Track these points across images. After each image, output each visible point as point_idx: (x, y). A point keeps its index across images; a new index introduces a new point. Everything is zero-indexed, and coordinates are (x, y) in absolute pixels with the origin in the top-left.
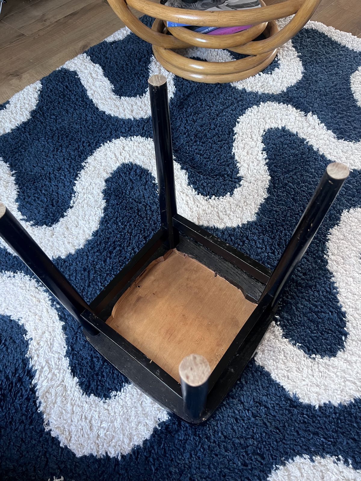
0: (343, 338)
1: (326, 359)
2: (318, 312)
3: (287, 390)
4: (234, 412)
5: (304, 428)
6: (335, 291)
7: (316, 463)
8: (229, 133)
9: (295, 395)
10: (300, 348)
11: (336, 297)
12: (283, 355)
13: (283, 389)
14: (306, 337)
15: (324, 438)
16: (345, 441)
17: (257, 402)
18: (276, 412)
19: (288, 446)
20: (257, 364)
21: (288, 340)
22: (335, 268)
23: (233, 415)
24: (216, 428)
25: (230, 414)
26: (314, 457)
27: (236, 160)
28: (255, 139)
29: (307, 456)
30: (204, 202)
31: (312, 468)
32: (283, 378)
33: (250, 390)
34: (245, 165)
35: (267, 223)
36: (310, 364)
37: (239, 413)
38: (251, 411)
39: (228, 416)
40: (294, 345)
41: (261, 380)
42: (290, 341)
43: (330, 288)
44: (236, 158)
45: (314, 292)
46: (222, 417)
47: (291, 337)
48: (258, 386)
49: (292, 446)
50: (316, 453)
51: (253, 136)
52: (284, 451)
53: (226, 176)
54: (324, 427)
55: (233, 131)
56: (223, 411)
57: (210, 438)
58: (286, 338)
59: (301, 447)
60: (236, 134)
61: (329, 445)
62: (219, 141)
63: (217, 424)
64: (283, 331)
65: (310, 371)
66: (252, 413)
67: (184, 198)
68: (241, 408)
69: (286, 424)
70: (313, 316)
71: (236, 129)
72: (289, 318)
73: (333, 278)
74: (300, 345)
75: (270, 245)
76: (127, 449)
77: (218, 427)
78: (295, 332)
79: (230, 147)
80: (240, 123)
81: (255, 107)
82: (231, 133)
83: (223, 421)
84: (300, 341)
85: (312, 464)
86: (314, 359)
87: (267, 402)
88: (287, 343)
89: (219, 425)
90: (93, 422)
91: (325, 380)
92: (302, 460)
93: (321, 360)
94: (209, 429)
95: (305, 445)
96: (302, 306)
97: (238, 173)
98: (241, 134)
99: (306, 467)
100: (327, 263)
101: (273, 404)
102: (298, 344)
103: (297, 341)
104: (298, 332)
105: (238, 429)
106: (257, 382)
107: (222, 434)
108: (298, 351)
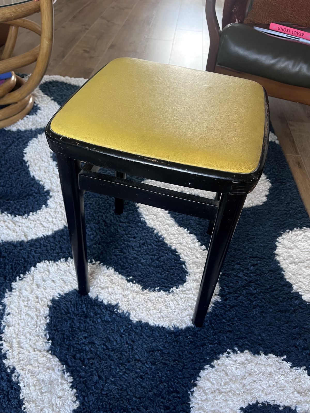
0: (184, 266)
1: (181, 288)
2: (158, 258)
3: (167, 327)
4: (136, 372)
5: (194, 347)
6: (161, 239)
7: (216, 367)
8: (21, 163)
9: (174, 327)
10: (159, 291)
11: (164, 242)
12: (150, 303)
13: (164, 328)
14: (159, 280)
15: (211, 344)
16: (225, 337)
17: (150, 352)
18: (168, 349)
19: (190, 369)
20: (135, 322)
21: (147, 290)
22: (153, 224)
23: (136, 375)
24: (128, 397)
25: (134, 376)
26: (212, 363)
27: (38, 180)
28: (46, 161)
29: (207, 366)
30: (24, 221)
31: (216, 373)
32: (159, 320)
33: (140, 346)
34: (48, 181)
35: (88, 215)
36: (173, 297)
37: (141, 370)
38: (149, 361)
39: (133, 379)
40: (154, 291)
41: (144, 332)
42: (149, 290)
43: (157, 238)
44: (37, 178)
45: (148, 247)
46: (128, 384)
47: (149, 287)
48: (144, 338)
49: (193, 366)
50: (212, 360)
51: (44, 159)
52: (190, 375)
53: (34, 194)
54: (206, 336)
55: (24, 161)
56: (126, 378)
57: (127, 409)
58: (146, 289)
59: (199, 362)
60: (27, 161)
61: (217, 347)
62: (15, 171)
63: (127, 392)
64: (141, 286)
65: (175, 302)
66: (151, 362)
67: (3, 225)
68: (140, 365)
69: (180, 352)
70: (156, 263)
71: (26, 159)
72: (140, 273)
73: (155, 231)
74: (158, 288)
75: (98, 229)
77: (129, 395)
78: (149, 281)
79: (28, 173)
80: (28, 153)
81: (35, 139)
82: (23, 163)
83: (131, 387)
84: (156, 286)
85: (214, 370)
86: (173, 291)
87: (157, 346)
88: (149, 293)
89: (130, 393)
91: (188, 302)
92: (206, 371)
93: (178, 290)
94: (123, 402)
95: (201, 359)
96: (145, 260)
97: (44, 189)
98: (32, 160)
99: (211, 375)
100: (146, 223)
101: (163, 344)
102: (156, 289)
104: (152, 280)
105: (146, 384)
106: (141, 335)
107: (136, 397)
108: (160, 293)
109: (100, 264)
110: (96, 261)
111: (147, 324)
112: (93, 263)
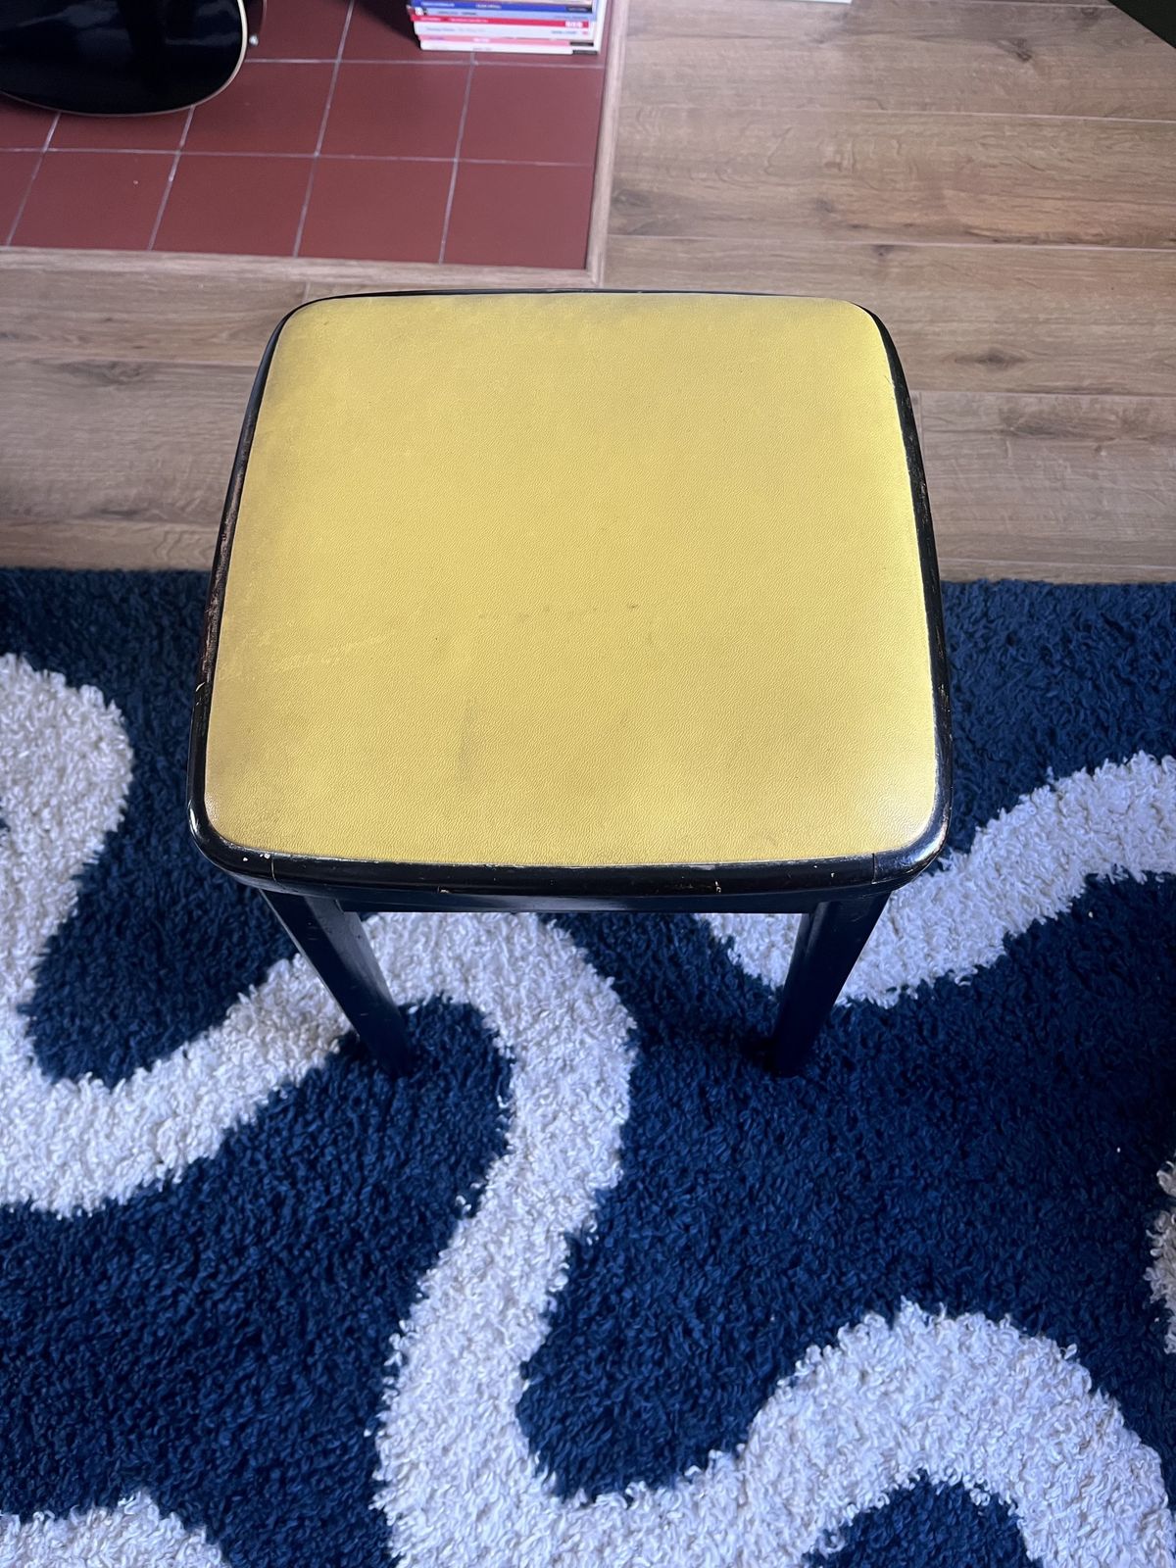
0: (413, 1010)
1: (496, 1021)
2: (377, 1104)
3: (630, 1066)
4: (769, 1153)
5: (683, 988)
6: (284, 1095)
7: (729, 931)
9: (628, 1046)
10: (507, 1096)
11: (305, 1082)
12: (557, 1123)
13: (634, 1074)
14: (470, 1097)
15: (671, 941)
17: (709, 1118)
18: (696, 1063)
19: (742, 1000)
20: (623, 1172)
21: (508, 1135)
22: (205, 1133)
23: (775, 1153)
24: (832, 1172)
25: (781, 1159)
26: (723, 941)
29: (731, 954)
31: (745, 934)
32: (612, 1090)
33: (695, 1149)
35: (140, 1439)
36: (534, 1049)
37: (761, 1142)
38: (737, 1119)
39: (787, 1161)
40: (509, 1112)
41: (653, 1140)
42: (505, 1127)
43: (285, 1111)
45: (324, 1146)
46: (802, 1175)
47: (493, 1132)
48: (670, 1138)
49: (737, 994)
50: (712, 942)
52: (758, 1003)
54: (650, 953)
56: (786, 1183)
57: (860, 1172)
58: (506, 1143)
59: (723, 977)
61: (677, 925)
63: (822, 1176)
64: (492, 1159)
65: (553, 1040)
66: (738, 1113)
68: (749, 1145)
69: (702, 1028)
70: (398, 1111)
72: (444, 1169)
73: (245, 1118)
74: (499, 1098)
75: (225, 1373)
76: (1042, 1347)
77: (827, 1170)
78: (475, 1130)
83: (807, 1166)
84: (491, 1106)
85: (738, 939)
86: (512, 1049)
87: (691, 1096)
88: (519, 1131)
89: (822, 1170)
90: (1072, 1491)
91: (548, 998)
92: (745, 960)
93: (504, 1032)
94: (848, 1184)
95: (714, 970)
96: (388, 1153)
99: (752, 946)
100: (199, 1162)
101: (684, 1080)
102: (502, 1105)
103: (497, 1112)
104: (468, 1124)
105: (795, 1122)
106: (662, 1146)
107: (831, 1151)
108: (518, 1093)
109: (402, 1334)
110: (390, 1349)
111: (626, 1131)
112: (399, 1363)
